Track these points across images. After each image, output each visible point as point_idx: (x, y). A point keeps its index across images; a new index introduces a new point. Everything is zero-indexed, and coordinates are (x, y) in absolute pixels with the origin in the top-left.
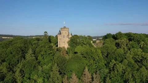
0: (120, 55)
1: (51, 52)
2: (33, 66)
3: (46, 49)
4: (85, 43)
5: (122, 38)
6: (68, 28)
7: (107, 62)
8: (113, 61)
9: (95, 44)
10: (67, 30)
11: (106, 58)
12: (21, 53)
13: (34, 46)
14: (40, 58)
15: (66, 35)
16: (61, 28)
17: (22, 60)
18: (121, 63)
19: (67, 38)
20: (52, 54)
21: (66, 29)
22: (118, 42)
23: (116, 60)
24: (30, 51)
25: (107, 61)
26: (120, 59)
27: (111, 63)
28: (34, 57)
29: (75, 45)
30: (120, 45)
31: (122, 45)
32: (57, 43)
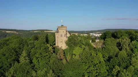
0: (124, 60)
1: (47, 54)
2: (26, 71)
3: (41, 52)
4: (84, 43)
5: (123, 37)
6: (66, 27)
7: (109, 68)
8: (117, 67)
9: (94, 44)
10: (65, 28)
11: (108, 63)
12: (15, 55)
13: (30, 46)
14: (34, 61)
15: (64, 34)
16: (59, 27)
17: (15, 64)
18: (126, 69)
19: (65, 37)
20: (48, 57)
21: (63, 28)
22: (119, 41)
23: (119, 65)
24: (24, 54)
25: (109, 66)
26: (124, 65)
27: (114, 70)
28: (28, 59)
29: (73, 46)
30: (122, 45)
31: (123, 45)
32: (55, 41)
